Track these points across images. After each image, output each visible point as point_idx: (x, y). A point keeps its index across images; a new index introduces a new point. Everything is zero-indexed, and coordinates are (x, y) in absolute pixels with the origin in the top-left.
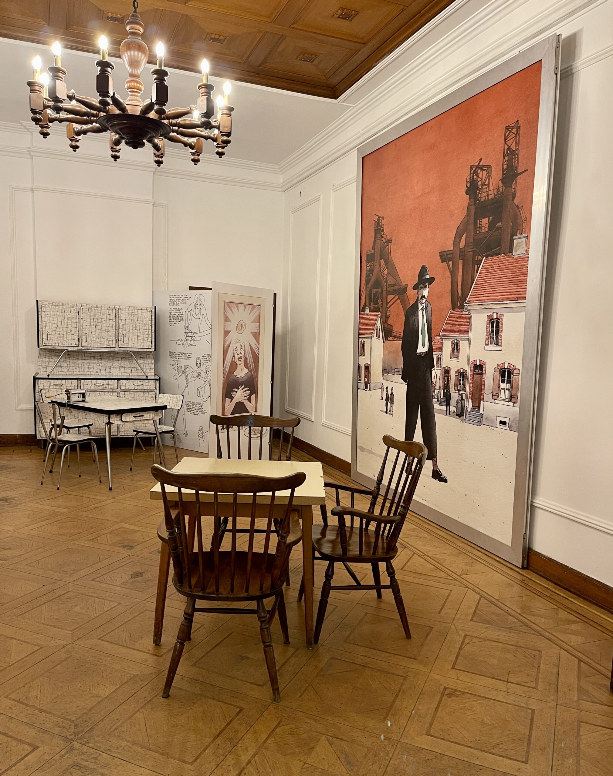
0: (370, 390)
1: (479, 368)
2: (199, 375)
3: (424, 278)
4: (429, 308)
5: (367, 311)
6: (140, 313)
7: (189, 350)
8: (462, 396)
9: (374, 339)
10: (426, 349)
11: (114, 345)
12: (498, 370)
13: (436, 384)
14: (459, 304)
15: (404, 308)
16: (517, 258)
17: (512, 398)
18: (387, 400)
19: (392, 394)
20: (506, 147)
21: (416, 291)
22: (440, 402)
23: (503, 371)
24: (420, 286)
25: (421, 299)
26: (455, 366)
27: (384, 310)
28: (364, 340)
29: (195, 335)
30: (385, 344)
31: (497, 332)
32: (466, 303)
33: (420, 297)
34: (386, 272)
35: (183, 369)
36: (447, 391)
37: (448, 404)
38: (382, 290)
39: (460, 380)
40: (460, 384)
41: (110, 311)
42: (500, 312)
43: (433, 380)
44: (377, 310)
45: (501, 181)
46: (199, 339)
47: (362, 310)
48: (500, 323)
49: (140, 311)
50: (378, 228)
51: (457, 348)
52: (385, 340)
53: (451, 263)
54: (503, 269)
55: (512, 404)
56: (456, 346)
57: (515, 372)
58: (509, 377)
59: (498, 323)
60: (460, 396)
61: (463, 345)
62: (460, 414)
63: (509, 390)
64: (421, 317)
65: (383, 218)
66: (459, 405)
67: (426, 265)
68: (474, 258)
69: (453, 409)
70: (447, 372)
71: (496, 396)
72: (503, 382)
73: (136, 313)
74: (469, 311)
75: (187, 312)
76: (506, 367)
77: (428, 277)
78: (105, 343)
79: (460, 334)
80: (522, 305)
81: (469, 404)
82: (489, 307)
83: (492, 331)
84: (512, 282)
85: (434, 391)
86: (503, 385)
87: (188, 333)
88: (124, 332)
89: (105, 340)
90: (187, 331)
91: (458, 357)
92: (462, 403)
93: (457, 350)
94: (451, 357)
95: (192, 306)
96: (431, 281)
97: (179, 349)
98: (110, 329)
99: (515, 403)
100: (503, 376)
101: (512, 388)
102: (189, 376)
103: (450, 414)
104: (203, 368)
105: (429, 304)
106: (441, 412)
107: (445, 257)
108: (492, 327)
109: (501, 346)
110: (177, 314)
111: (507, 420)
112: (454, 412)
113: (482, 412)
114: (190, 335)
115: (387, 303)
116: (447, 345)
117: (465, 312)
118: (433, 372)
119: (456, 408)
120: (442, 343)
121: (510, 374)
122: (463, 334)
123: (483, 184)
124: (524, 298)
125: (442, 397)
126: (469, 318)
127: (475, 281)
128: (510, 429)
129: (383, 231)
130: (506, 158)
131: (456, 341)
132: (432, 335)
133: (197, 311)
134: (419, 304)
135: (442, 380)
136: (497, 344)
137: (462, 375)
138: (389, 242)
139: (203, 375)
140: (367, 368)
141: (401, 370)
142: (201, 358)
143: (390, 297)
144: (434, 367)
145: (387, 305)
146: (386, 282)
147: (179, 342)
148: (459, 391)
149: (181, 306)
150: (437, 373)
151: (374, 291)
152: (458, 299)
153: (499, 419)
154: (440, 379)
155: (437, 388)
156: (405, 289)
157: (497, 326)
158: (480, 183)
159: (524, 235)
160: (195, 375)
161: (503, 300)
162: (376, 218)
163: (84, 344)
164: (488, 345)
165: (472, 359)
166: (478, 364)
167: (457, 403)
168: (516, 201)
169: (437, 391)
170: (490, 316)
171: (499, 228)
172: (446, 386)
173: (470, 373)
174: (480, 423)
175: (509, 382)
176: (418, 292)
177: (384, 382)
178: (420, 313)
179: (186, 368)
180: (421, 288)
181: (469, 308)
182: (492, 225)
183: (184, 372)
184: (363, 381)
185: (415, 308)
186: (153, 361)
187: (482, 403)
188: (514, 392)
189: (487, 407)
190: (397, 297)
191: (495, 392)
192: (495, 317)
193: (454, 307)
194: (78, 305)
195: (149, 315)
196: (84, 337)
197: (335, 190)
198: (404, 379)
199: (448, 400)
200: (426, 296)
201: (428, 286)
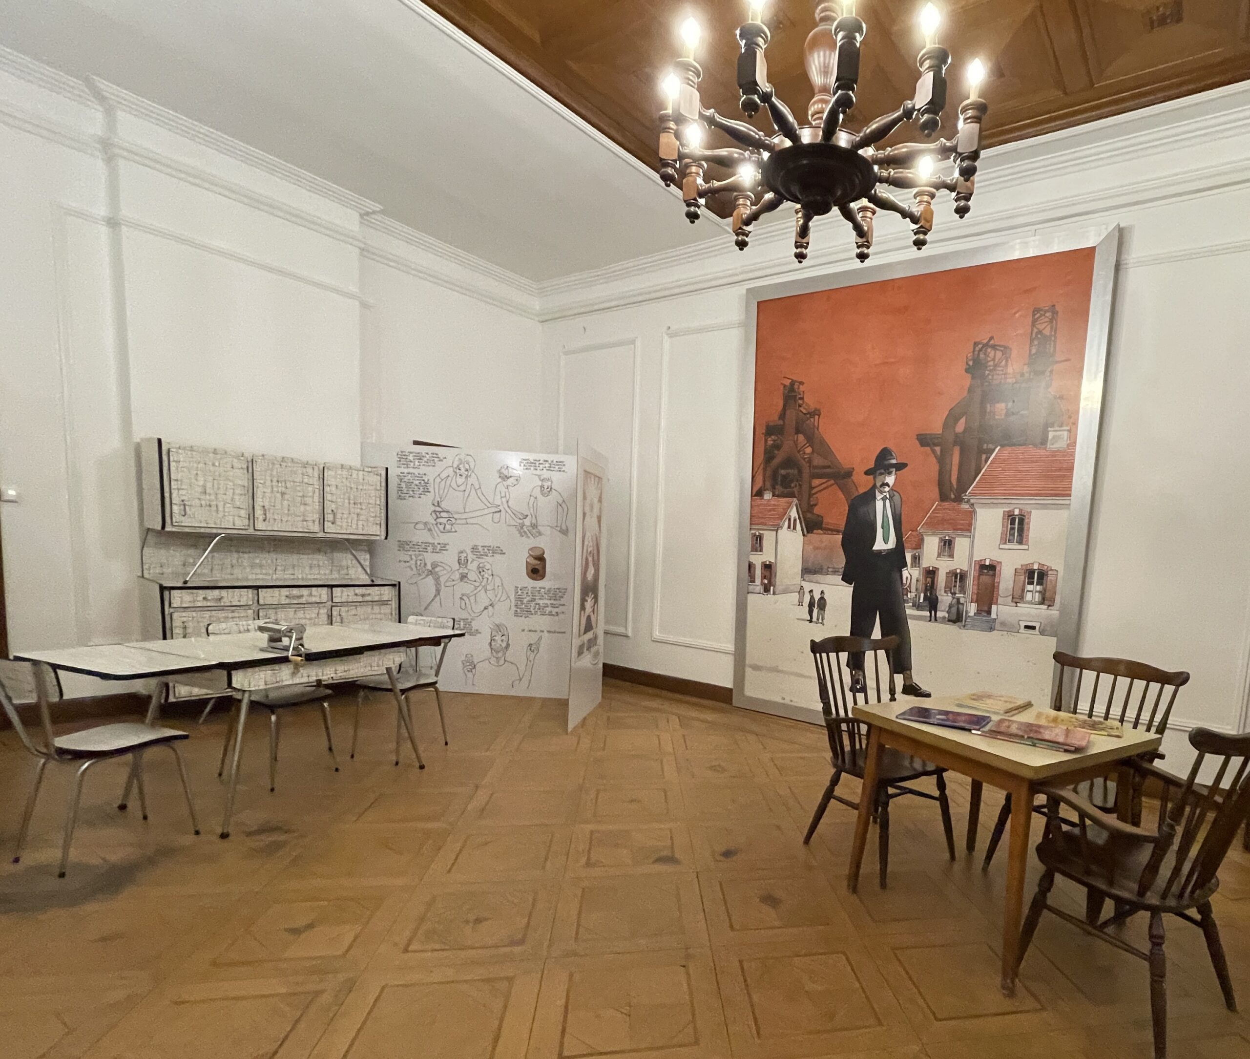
0: (774, 594)
1: (989, 569)
2: (463, 577)
3: (886, 462)
4: (897, 498)
5: (768, 496)
6: (361, 477)
7: (443, 538)
8: (958, 600)
9: (784, 532)
10: (891, 544)
11: (316, 528)
12: (1022, 571)
13: (910, 586)
14: (953, 496)
15: (846, 494)
16: (1055, 451)
17: (1046, 601)
18: (811, 606)
19: (822, 598)
21: (870, 477)
22: (917, 606)
23: (1030, 573)
24: (878, 472)
25: (881, 486)
26: (944, 567)
27: (805, 496)
28: (761, 532)
29: (456, 516)
30: (806, 538)
31: (1021, 530)
32: (965, 495)
33: (878, 484)
34: (809, 450)
35: (429, 567)
36: (931, 594)
37: (933, 608)
38: (800, 472)
39: (956, 582)
40: (955, 586)
41: (310, 470)
42: (1027, 508)
43: (904, 581)
44: (792, 495)
46: (464, 522)
47: (758, 494)
48: (1026, 521)
49: (361, 473)
50: (792, 395)
51: (950, 544)
52: (808, 532)
53: (938, 449)
54: (1031, 462)
55: (1044, 607)
56: (948, 543)
57: (1050, 572)
58: (1041, 578)
59: (1021, 520)
60: (955, 600)
61: (961, 542)
62: (957, 618)
63: (1040, 592)
64: (881, 508)
65: (801, 383)
66: (954, 610)
67: (892, 449)
68: (980, 445)
69: (942, 614)
70: (931, 573)
71: (1018, 598)
72: (1031, 583)
73: (354, 476)
74: (973, 504)
75: (438, 480)
76: (1036, 567)
77: (894, 461)
78: (300, 524)
79: (956, 529)
80: (1067, 502)
81: (971, 608)
82: (1008, 501)
83: (1012, 529)
84: (1043, 477)
85: (907, 595)
86: (1030, 587)
87: (438, 511)
88: (333, 506)
89: (301, 519)
90: (438, 509)
91: (951, 556)
92: (958, 608)
93: (950, 548)
94: (939, 555)
95: (450, 471)
96: (900, 467)
97: (421, 536)
98: (309, 500)
99: (1049, 606)
100: (1031, 577)
101: (1045, 589)
102: (443, 580)
103: (936, 620)
104: (473, 566)
105: (895, 493)
106: (918, 618)
107: (926, 440)
108: (1013, 524)
109: (1027, 544)
110: (417, 482)
111: (1037, 625)
112: (943, 618)
113: (993, 616)
114: (444, 515)
115: (812, 488)
117: (965, 506)
118: (905, 573)
119: (948, 612)
120: (922, 540)
121: (1042, 574)
122: (962, 530)
123: (996, 365)
124: (1070, 495)
125: (921, 601)
126: (972, 514)
127: (984, 470)
128: (1042, 633)
129: (802, 399)
130: (1036, 343)
131: (947, 538)
132: (904, 529)
133: (460, 480)
134: (878, 493)
135: (921, 582)
136: (1020, 542)
137: (958, 577)
138: (816, 413)
139: (472, 576)
140: (768, 567)
141: (842, 570)
142: (469, 552)
143: (816, 482)
144: (905, 565)
145: (810, 491)
146: (810, 461)
147: (420, 526)
149: (423, 470)
150: (911, 574)
151: (783, 472)
152: (952, 490)
153: (1023, 624)
154: (917, 581)
155: (913, 589)
156: (849, 474)
157: (1021, 524)
158: (991, 363)
159: (1066, 428)
160: (457, 576)
161: (1032, 495)
162: (787, 382)
163: (260, 525)
164: (1005, 543)
165: (976, 558)
166: (987, 563)
167: (950, 607)
168: (1053, 390)
169: (911, 595)
170: (1009, 512)
171: (1025, 417)
173: (973, 574)
174: (991, 629)
175: (1040, 583)
176: (875, 478)
177: (805, 584)
178: (879, 505)
179: (435, 565)
180: (881, 474)
181: (972, 501)
182: (1011, 412)
183: (431, 572)
184: (758, 581)
185: (869, 497)
187: (994, 607)
188: (1048, 595)
189: (1001, 610)
190: (832, 482)
191: (1018, 593)
192: (1017, 512)
193: (943, 497)
194: (246, 455)
195: (377, 481)
196: (259, 513)
197: (671, 336)
198: (846, 579)
199: (932, 604)
200: (891, 484)
201: (894, 472)
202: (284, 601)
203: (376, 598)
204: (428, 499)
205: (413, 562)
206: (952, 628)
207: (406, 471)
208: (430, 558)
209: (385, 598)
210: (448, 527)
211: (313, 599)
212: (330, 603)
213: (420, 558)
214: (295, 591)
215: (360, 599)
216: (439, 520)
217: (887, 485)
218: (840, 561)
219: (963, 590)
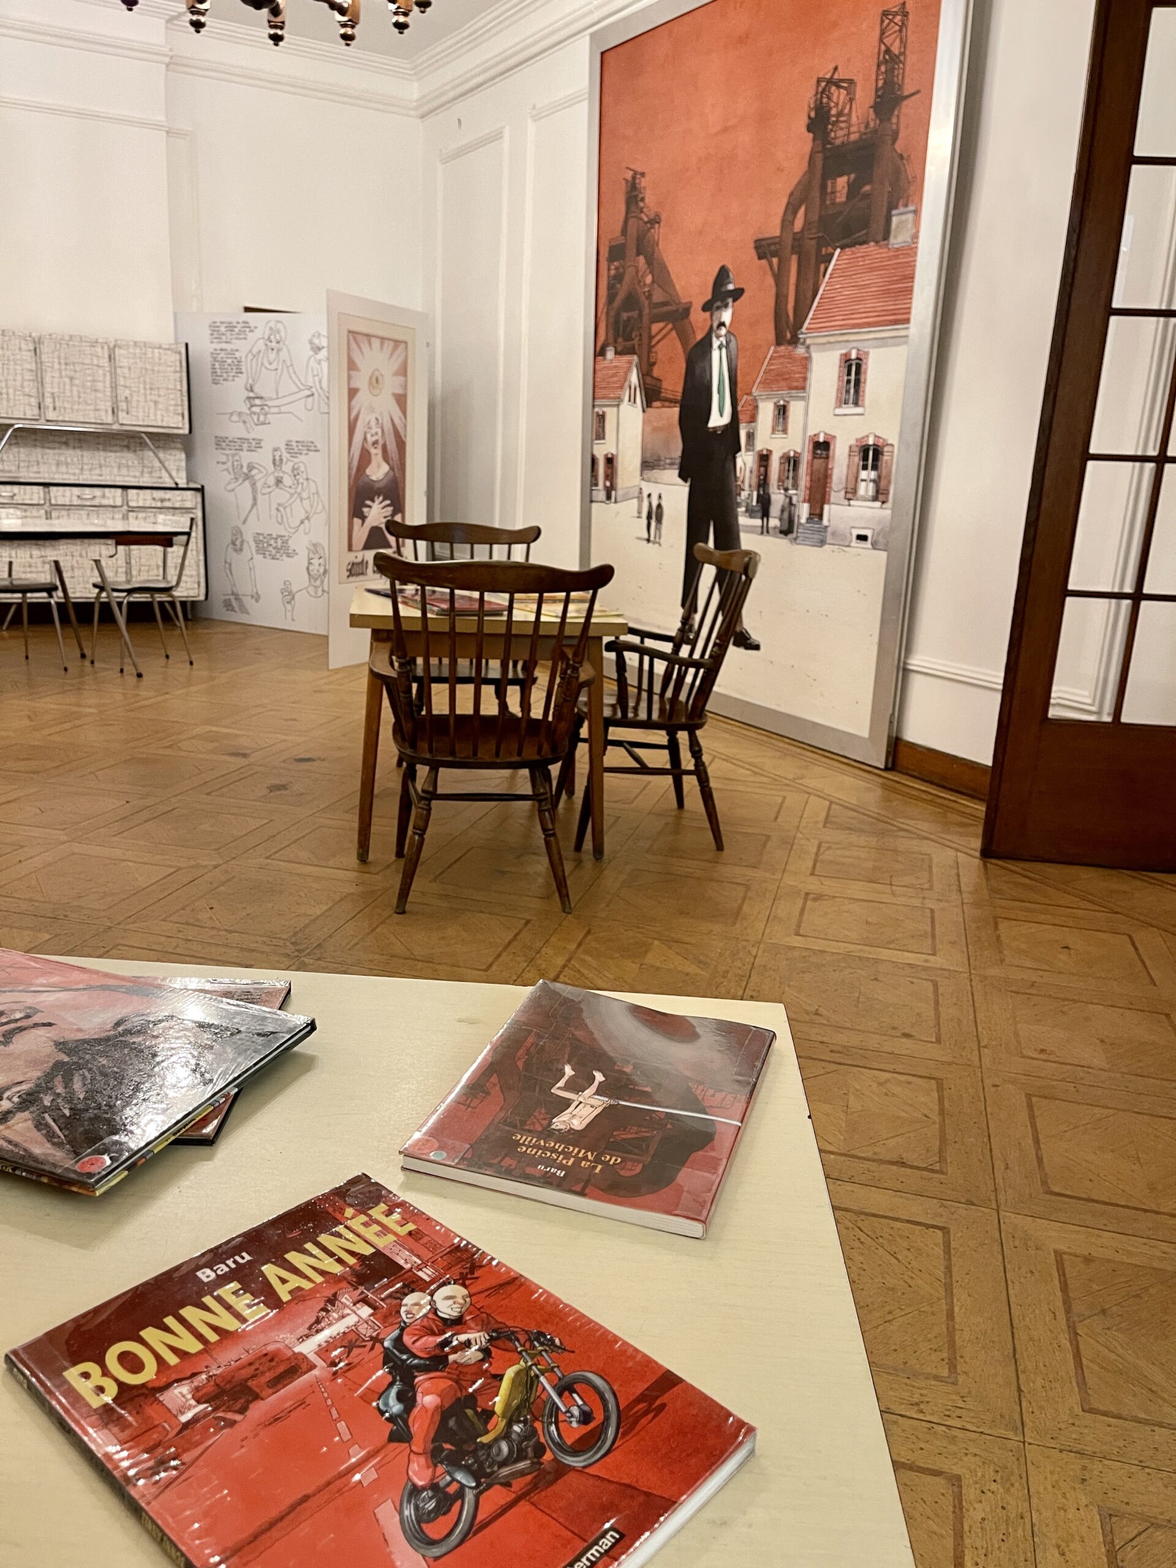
0: (616, 502)
1: (822, 447)
2: (279, 481)
3: (723, 289)
4: (733, 345)
5: (610, 354)
6: (157, 355)
7: (257, 432)
8: (791, 499)
9: (625, 406)
10: (726, 419)
11: (109, 419)
12: (857, 449)
13: (743, 481)
14: (789, 336)
15: (684, 344)
16: (898, 250)
17: (880, 494)
18: (649, 517)
19: (659, 506)
20: (883, 48)
21: (708, 314)
22: (751, 513)
23: (865, 450)
24: (715, 305)
25: (718, 327)
26: (779, 446)
27: (645, 353)
28: (605, 409)
29: (269, 403)
30: (645, 415)
31: (858, 382)
32: (802, 333)
33: (715, 325)
34: (649, 279)
35: (245, 470)
36: (764, 491)
37: (765, 514)
38: (641, 315)
39: (789, 471)
40: (788, 478)
41: (99, 350)
42: (864, 348)
43: (738, 474)
44: (631, 351)
45: (871, 110)
46: (276, 410)
47: (600, 353)
48: (863, 367)
49: (156, 351)
50: (633, 195)
51: (784, 413)
52: (648, 406)
53: (775, 260)
54: (872, 270)
55: (878, 504)
56: (782, 411)
57: (886, 449)
58: (876, 458)
59: (858, 367)
60: (788, 500)
61: (796, 409)
62: (787, 530)
63: (874, 481)
64: (718, 362)
65: (643, 174)
66: (786, 515)
67: (730, 266)
68: (819, 251)
69: (774, 522)
70: (764, 459)
71: (851, 493)
72: (865, 468)
73: (149, 355)
74: (808, 347)
75: (250, 357)
76: (871, 442)
77: (731, 287)
78: (92, 414)
79: (791, 388)
80: (902, 333)
81: (803, 511)
82: (845, 338)
83: (849, 382)
84: (887, 292)
85: (739, 495)
86: (864, 474)
87: (253, 398)
88: (127, 393)
89: (92, 407)
90: (252, 395)
91: (785, 431)
92: (790, 511)
93: (784, 418)
94: (773, 431)
95: (261, 345)
96: (737, 294)
97: (236, 430)
98: (100, 385)
99: (883, 502)
100: (865, 458)
101: (879, 477)
102: (259, 485)
103: (768, 531)
104: (287, 467)
105: (731, 337)
106: (751, 529)
107: (764, 249)
108: (849, 374)
109: (863, 406)
110: (229, 361)
111: (869, 534)
112: (775, 528)
113: (825, 522)
114: (258, 402)
115: (651, 338)
116: (766, 411)
117: (800, 351)
118: (739, 462)
119: (781, 519)
120: (756, 407)
121: (878, 452)
122: (796, 388)
123: (840, 114)
124: (907, 321)
125: (754, 503)
126: (807, 362)
127: (821, 292)
128: (875, 546)
129: (643, 199)
130: (883, 69)
131: (781, 403)
132: (739, 393)
133: (272, 355)
134: (714, 339)
135: (755, 473)
136: (856, 403)
137: (791, 462)
138: (655, 221)
139: (288, 481)
140: (610, 461)
141: (678, 461)
142: (283, 447)
143: (656, 327)
144: (739, 450)
145: (650, 342)
146: (649, 296)
147: (235, 418)
148: (786, 490)
149: (236, 344)
150: (745, 461)
151: (625, 316)
152: (788, 326)
153: (855, 532)
154: (751, 472)
155: (747, 485)
156: (686, 311)
157: (858, 373)
158: (834, 112)
159: (911, 208)
160: (271, 481)
161: (869, 325)
162: (629, 175)
163: (51, 415)
164: (840, 406)
165: (810, 432)
166: (821, 440)
167: (783, 511)
168: (899, 146)
169: (744, 495)
170: (846, 355)
171: (867, 196)
172: (763, 483)
173: (806, 458)
174: (822, 543)
175: (875, 467)
176: (711, 315)
177: (644, 485)
178: (715, 354)
179: (251, 467)
180: (718, 308)
181: (808, 342)
182: (853, 189)
183: (247, 477)
184: (601, 486)
185: (705, 346)
186: (183, 456)
187: (826, 507)
188: (883, 484)
189: (835, 513)
190: (670, 326)
191: (851, 486)
192: (854, 356)
193: (779, 341)
194: (34, 335)
195: (175, 360)
196: (48, 401)
197: (536, 118)
198: (683, 476)
199: (764, 507)
200: (728, 322)
201: (731, 304)
202: (76, 502)
203: (177, 505)
204: (241, 381)
205: (229, 464)
206: (783, 542)
207: (218, 346)
208: (246, 457)
209: (188, 505)
210: (262, 418)
211: (105, 502)
212: (125, 507)
213: (237, 458)
214: (87, 490)
215: (159, 504)
216: (254, 409)
217: (722, 324)
218: (676, 448)
219: (795, 486)
